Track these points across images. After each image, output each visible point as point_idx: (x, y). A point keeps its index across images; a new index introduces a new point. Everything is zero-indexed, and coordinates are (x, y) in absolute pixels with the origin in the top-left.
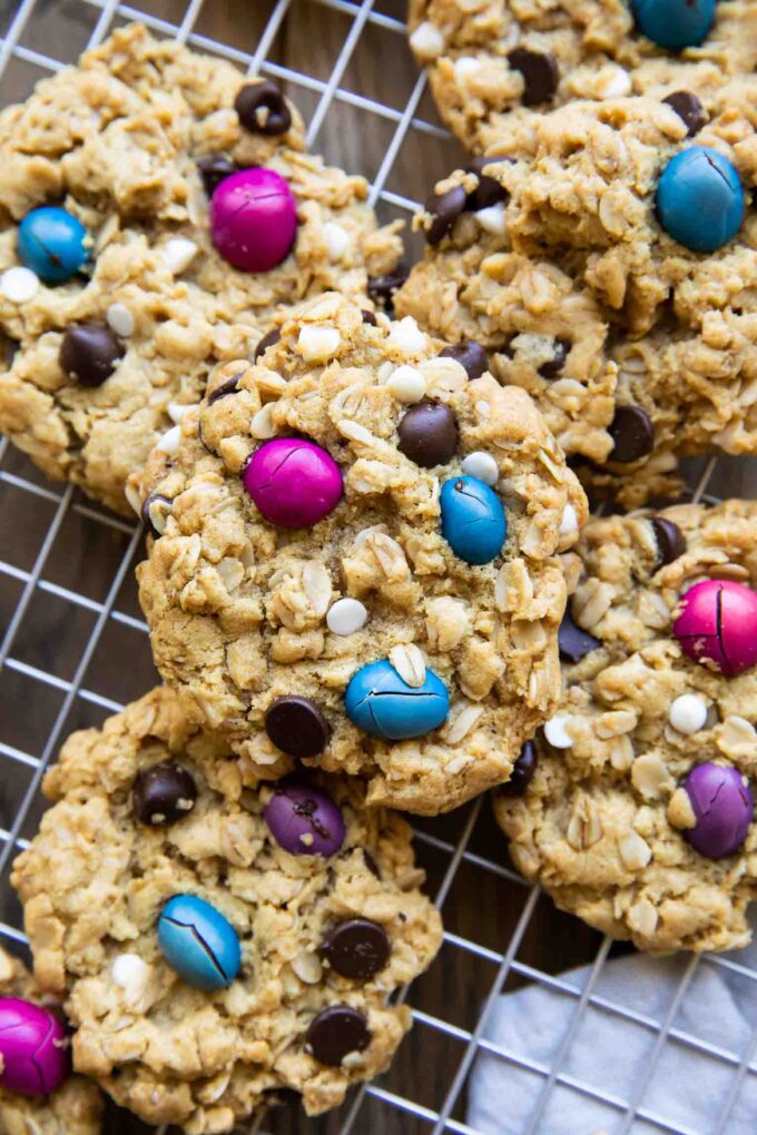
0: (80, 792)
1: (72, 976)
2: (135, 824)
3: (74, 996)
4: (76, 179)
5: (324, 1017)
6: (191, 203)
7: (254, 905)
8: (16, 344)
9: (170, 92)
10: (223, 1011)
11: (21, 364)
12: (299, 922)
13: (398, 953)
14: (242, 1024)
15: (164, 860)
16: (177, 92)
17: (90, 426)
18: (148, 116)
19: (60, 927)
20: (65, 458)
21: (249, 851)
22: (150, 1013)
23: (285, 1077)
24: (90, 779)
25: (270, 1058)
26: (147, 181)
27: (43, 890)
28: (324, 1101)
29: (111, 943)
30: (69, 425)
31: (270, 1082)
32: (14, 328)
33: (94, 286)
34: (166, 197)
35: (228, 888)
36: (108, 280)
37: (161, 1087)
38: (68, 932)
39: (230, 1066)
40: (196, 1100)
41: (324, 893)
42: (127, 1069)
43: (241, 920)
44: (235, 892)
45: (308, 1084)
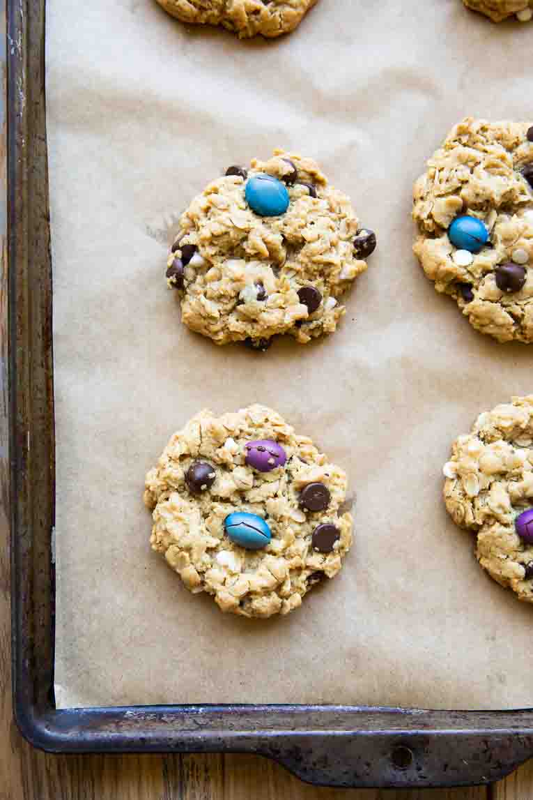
0: (163, 495)
1: (201, 573)
2: (194, 497)
3: (207, 581)
4: (471, 199)
5: (316, 533)
6: (527, 192)
7: (263, 502)
8: (470, 286)
9: (492, 144)
10: (273, 553)
11: (478, 294)
12: (285, 499)
13: (333, 491)
14: (285, 555)
15: (216, 504)
16: (495, 142)
18: (492, 159)
19: (186, 555)
20: (513, 329)
21: (249, 479)
22: (242, 571)
23: (313, 566)
24: (165, 488)
25: (303, 562)
26: (508, 189)
27: (170, 544)
28: (334, 569)
29: (210, 550)
30: (511, 314)
31: (308, 573)
32: (468, 278)
33: (500, 247)
34: (517, 193)
35: (248, 501)
36: (506, 240)
37: (264, 598)
38: (190, 555)
39: (288, 574)
40: (281, 597)
41: (289, 482)
42: (248, 597)
43: (261, 511)
44: (251, 501)
45: (324, 565)
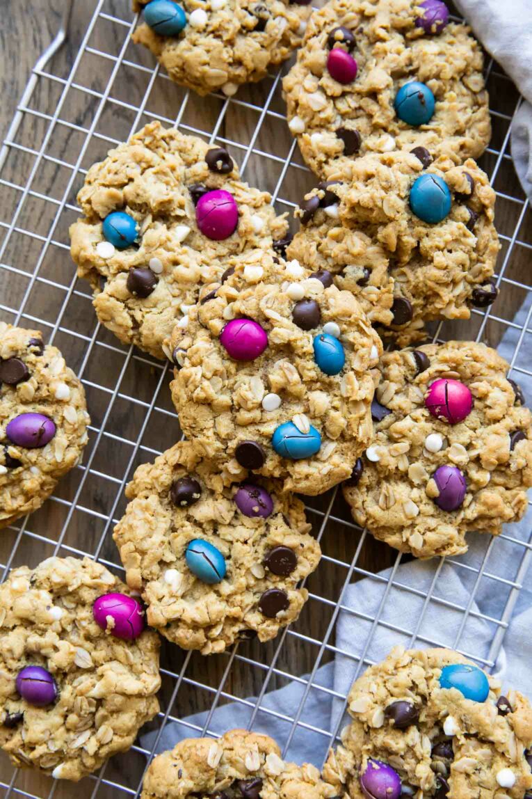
0: (145, 493)
1: (145, 580)
2: (172, 507)
3: (147, 590)
4: (131, 198)
5: (267, 594)
6: (186, 208)
7: (231, 542)
8: (104, 278)
9: (173, 154)
10: (218, 593)
11: (108, 288)
12: (253, 549)
13: (301, 563)
14: (228, 599)
15: (187, 523)
16: (177, 153)
17: (143, 317)
18: (164, 166)
19: (139, 557)
20: (131, 333)
21: (228, 517)
22: (183, 597)
23: (250, 624)
24: (149, 487)
25: (242, 615)
26: (166, 198)
27: (130, 540)
28: (268, 635)
29: (163, 564)
30: (132, 317)
31: (242, 627)
32: (104, 271)
33: (142, 250)
34: (175, 205)
35: (218, 536)
36: (148, 246)
37: (191, 631)
38: (142, 560)
39: (223, 619)
40: (207, 637)
41: (264, 535)
42: (174, 623)
43: (225, 550)
44: (221, 537)
45: (260, 627)
